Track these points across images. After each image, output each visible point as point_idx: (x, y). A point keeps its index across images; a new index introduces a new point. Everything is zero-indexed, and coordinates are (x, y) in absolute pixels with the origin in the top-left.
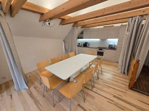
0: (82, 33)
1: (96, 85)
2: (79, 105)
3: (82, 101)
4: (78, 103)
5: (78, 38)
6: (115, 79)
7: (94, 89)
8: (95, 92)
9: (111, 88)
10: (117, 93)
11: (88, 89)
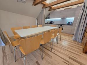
0: (49, 15)
1: (55, 48)
2: (37, 62)
3: (41, 59)
4: (36, 61)
5: (47, 18)
6: (71, 45)
7: (53, 51)
8: (53, 53)
9: (67, 50)
10: (72, 56)
11: (48, 50)
